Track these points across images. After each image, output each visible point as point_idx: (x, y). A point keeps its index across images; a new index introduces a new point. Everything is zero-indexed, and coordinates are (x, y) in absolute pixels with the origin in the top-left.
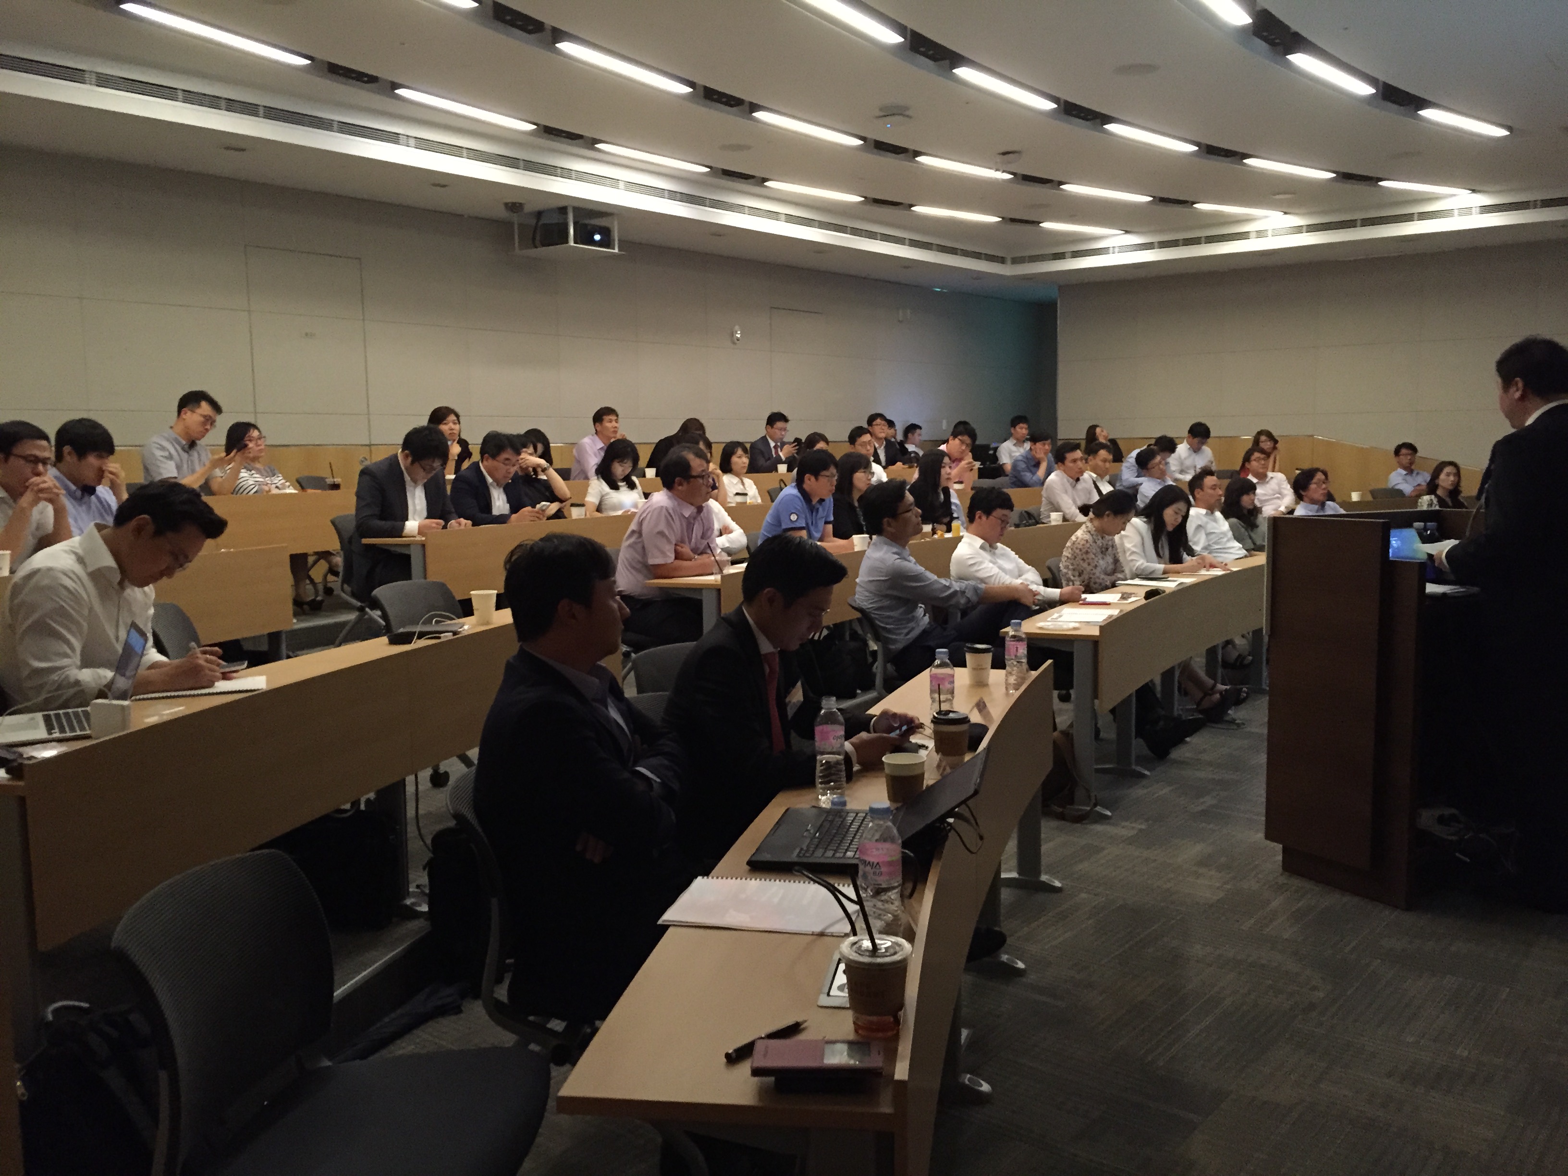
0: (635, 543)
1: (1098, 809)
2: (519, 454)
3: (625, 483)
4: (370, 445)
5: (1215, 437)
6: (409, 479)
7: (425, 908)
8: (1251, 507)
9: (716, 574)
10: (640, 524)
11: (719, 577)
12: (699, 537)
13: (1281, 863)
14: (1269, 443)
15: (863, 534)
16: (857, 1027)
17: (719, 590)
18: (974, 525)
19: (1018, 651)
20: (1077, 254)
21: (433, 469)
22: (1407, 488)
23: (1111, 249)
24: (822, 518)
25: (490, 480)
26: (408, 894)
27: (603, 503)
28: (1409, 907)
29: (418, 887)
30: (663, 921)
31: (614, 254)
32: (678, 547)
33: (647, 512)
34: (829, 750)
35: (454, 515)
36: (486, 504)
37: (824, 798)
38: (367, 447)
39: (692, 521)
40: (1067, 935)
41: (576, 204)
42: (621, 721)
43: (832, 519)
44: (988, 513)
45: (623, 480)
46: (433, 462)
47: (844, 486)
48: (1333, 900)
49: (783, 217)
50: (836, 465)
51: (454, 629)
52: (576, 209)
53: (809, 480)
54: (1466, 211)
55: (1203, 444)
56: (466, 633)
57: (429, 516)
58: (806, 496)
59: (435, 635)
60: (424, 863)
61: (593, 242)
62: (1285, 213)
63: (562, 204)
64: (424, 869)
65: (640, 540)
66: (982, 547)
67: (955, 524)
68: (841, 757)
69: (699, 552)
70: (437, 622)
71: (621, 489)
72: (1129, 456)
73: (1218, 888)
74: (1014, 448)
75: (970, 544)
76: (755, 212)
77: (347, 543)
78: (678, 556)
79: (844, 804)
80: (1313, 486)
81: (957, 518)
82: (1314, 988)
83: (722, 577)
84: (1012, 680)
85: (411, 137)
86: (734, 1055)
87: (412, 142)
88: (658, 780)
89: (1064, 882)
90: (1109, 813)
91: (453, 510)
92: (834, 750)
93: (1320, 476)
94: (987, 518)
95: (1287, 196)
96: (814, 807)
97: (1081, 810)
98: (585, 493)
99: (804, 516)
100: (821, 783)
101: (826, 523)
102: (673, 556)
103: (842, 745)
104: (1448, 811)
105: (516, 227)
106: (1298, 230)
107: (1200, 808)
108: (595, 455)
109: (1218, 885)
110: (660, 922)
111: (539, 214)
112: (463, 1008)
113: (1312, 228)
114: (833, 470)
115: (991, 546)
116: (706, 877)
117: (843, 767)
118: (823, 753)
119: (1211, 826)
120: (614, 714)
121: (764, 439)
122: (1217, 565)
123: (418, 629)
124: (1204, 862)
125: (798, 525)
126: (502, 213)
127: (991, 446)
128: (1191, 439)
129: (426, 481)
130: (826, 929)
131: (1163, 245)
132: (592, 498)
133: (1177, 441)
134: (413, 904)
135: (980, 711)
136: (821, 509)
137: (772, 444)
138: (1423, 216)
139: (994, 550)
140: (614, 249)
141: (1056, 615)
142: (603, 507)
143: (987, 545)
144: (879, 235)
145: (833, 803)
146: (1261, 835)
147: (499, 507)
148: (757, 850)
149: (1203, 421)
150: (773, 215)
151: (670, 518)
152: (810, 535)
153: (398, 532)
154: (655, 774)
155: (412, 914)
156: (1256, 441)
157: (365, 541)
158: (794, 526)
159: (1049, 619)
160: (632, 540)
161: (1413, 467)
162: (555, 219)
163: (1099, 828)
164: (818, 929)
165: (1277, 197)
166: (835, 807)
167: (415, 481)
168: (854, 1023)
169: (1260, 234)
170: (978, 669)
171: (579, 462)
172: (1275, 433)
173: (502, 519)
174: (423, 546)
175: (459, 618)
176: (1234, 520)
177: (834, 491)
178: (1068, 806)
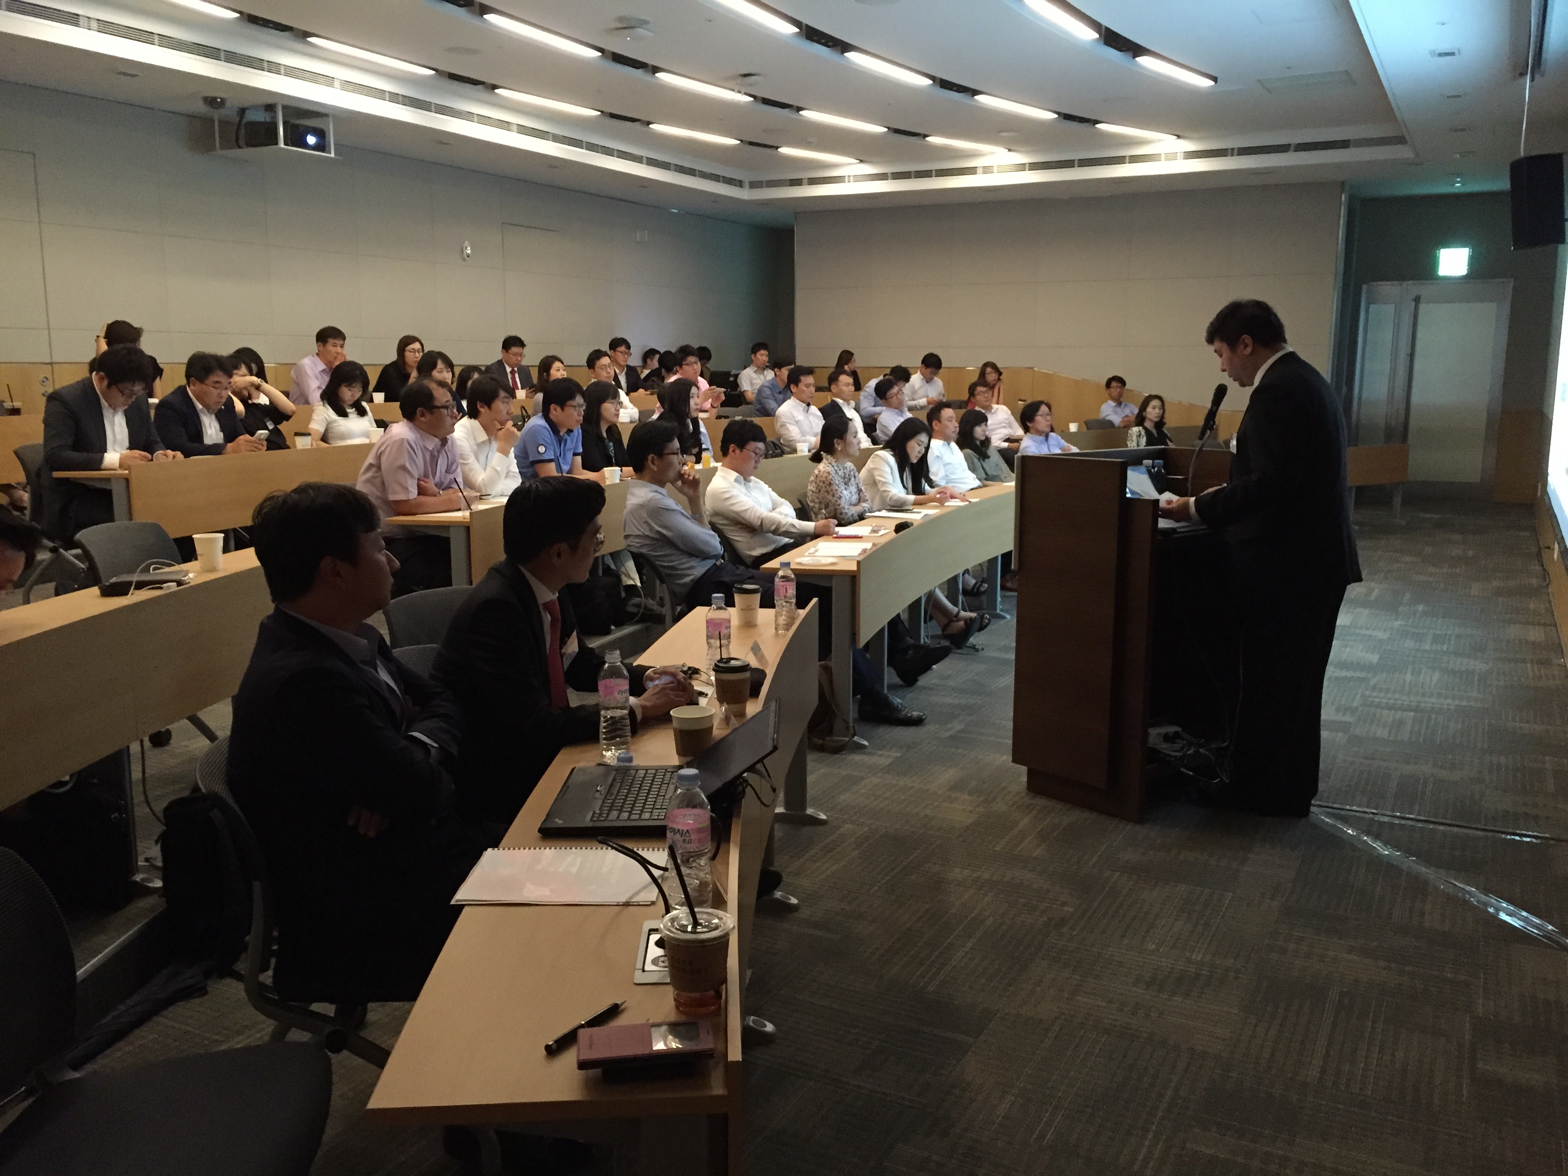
0: (374, 477)
1: (856, 738)
2: (230, 376)
3: (354, 409)
4: (51, 364)
5: (946, 368)
6: (106, 404)
7: (159, 884)
8: (983, 438)
9: (464, 510)
10: (379, 457)
11: (467, 513)
12: (444, 471)
13: (1025, 785)
14: (994, 375)
15: (612, 466)
16: (679, 1004)
17: (468, 528)
18: (727, 459)
19: (787, 591)
20: (813, 181)
21: (132, 393)
22: (1117, 420)
23: (847, 179)
24: (571, 449)
25: (199, 406)
26: (136, 870)
27: (330, 431)
28: (1140, 820)
29: (147, 860)
30: (457, 901)
31: (331, 158)
32: (421, 482)
33: (384, 446)
34: (613, 705)
35: (161, 445)
36: (198, 433)
37: (608, 754)
38: (50, 366)
39: (436, 454)
40: (835, 867)
41: (286, 103)
42: (392, 684)
43: (581, 450)
44: (742, 446)
45: (352, 406)
46: (133, 385)
47: (592, 418)
48: (1074, 816)
49: (515, 128)
50: (584, 395)
51: (177, 577)
52: (285, 107)
53: (555, 410)
54: (1171, 157)
55: (935, 374)
56: (192, 583)
57: (131, 448)
58: (554, 427)
59: (157, 584)
60: (156, 838)
61: (305, 145)
62: (1010, 150)
63: (270, 101)
64: (157, 842)
65: (378, 474)
66: (736, 480)
67: (705, 455)
68: (626, 712)
69: (444, 487)
70: (155, 569)
71: (351, 416)
72: (867, 385)
73: (970, 812)
74: (754, 375)
75: (724, 477)
76: (484, 120)
77: (34, 478)
78: (422, 491)
79: (630, 760)
80: (1038, 418)
81: (707, 449)
82: (1064, 904)
83: (471, 513)
84: (782, 620)
85: (93, 19)
86: (554, 1046)
87: (94, 24)
88: (435, 745)
89: (828, 814)
90: (866, 743)
91: (159, 440)
92: (619, 705)
93: (1044, 409)
94: (741, 451)
95: (1013, 134)
96: (599, 765)
97: (840, 741)
98: (309, 419)
99: (552, 448)
100: (605, 739)
101: (575, 454)
102: (416, 492)
103: (627, 700)
104: (1172, 729)
105: (216, 123)
106: (1022, 167)
107: (949, 733)
108: (317, 378)
109: (970, 808)
110: (453, 902)
111: (242, 111)
112: (209, 989)
113: (1034, 166)
114: (579, 400)
115: (745, 479)
116: (496, 849)
117: (628, 722)
118: (607, 709)
119: (960, 751)
120: (384, 676)
121: (500, 363)
122: (958, 496)
123: (135, 578)
124: (957, 786)
125: (546, 457)
126: (201, 108)
127: (732, 373)
128: (924, 370)
129: (126, 407)
130: (631, 897)
131: (897, 176)
132: (317, 426)
133: (911, 371)
134: (143, 880)
135: (755, 654)
136: (569, 441)
137: (509, 369)
138: (1134, 159)
139: (748, 483)
140: (330, 153)
141: (812, 550)
142: (330, 435)
143: (742, 478)
144: (615, 152)
145: (619, 759)
146: (1007, 758)
147: (211, 435)
148: (548, 816)
149: (935, 352)
150: (504, 125)
151: (411, 451)
152: (559, 468)
153: (97, 464)
154: (432, 739)
155: (144, 891)
156: (983, 374)
157: (57, 474)
158: (542, 458)
159: (806, 554)
160: (369, 475)
161: (1121, 399)
162: (261, 117)
163: (857, 758)
164: (623, 899)
165: (1004, 134)
166: (622, 764)
167: (114, 407)
168: (675, 1000)
169: (987, 170)
170: (747, 610)
171: (298, 384)
172: (999, 365)
173: (216, 450)
174: (127, 480)
175: (179, 564)
176: (968, 451)
177: (582, 422)
178: (828, 738)
